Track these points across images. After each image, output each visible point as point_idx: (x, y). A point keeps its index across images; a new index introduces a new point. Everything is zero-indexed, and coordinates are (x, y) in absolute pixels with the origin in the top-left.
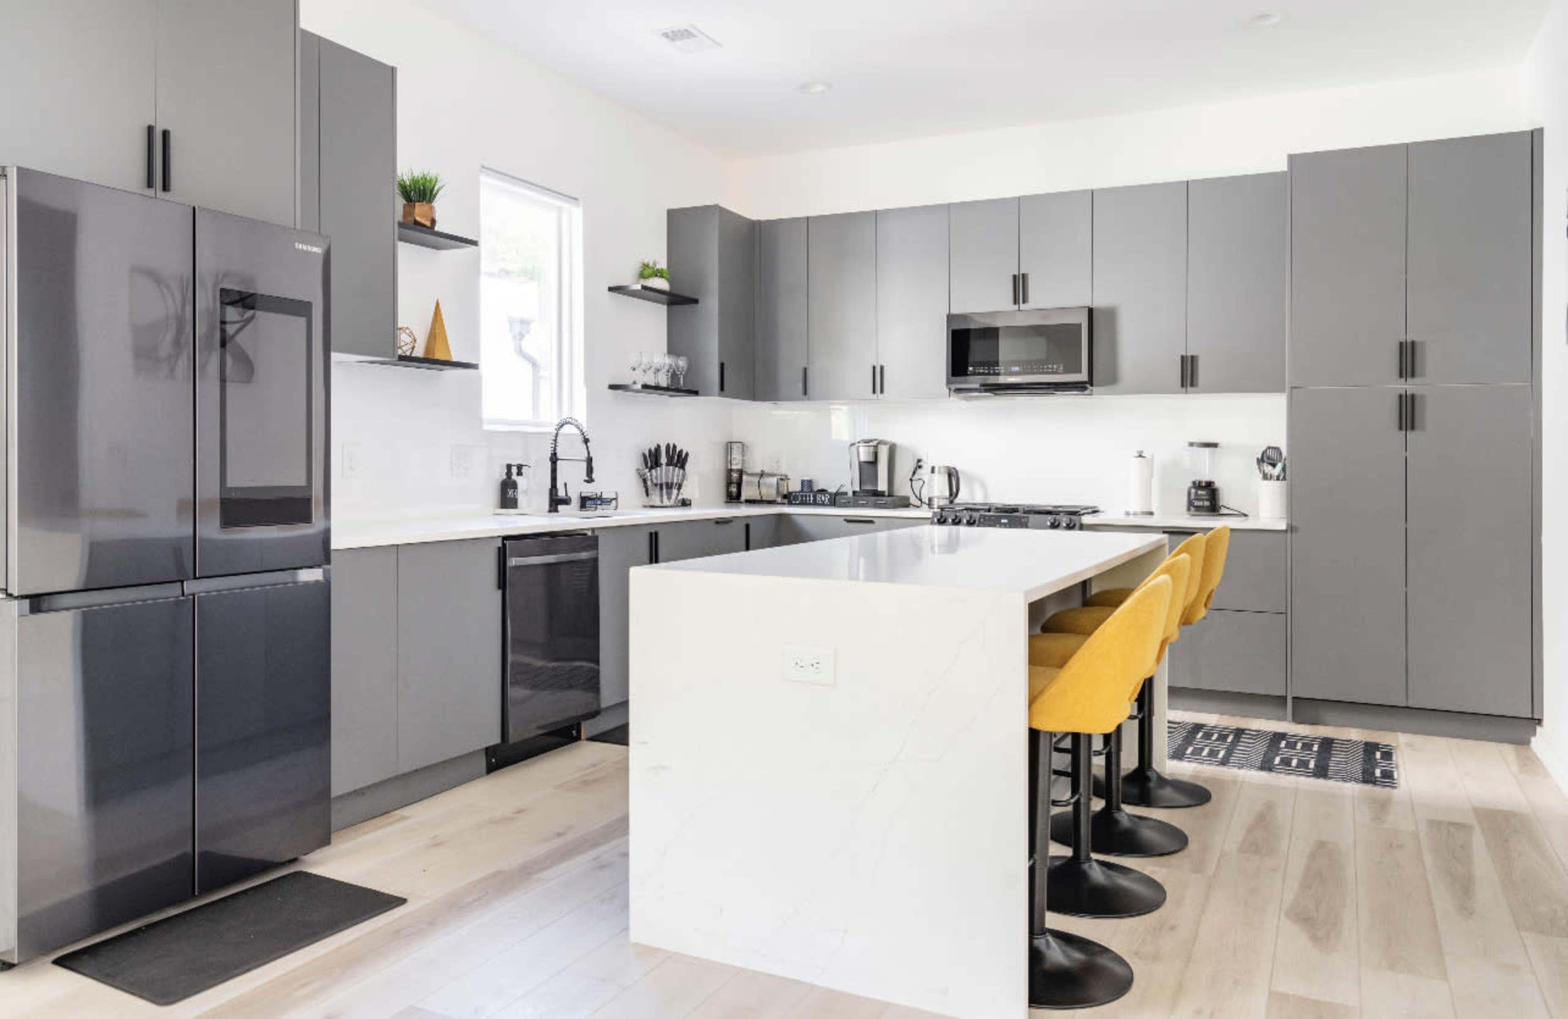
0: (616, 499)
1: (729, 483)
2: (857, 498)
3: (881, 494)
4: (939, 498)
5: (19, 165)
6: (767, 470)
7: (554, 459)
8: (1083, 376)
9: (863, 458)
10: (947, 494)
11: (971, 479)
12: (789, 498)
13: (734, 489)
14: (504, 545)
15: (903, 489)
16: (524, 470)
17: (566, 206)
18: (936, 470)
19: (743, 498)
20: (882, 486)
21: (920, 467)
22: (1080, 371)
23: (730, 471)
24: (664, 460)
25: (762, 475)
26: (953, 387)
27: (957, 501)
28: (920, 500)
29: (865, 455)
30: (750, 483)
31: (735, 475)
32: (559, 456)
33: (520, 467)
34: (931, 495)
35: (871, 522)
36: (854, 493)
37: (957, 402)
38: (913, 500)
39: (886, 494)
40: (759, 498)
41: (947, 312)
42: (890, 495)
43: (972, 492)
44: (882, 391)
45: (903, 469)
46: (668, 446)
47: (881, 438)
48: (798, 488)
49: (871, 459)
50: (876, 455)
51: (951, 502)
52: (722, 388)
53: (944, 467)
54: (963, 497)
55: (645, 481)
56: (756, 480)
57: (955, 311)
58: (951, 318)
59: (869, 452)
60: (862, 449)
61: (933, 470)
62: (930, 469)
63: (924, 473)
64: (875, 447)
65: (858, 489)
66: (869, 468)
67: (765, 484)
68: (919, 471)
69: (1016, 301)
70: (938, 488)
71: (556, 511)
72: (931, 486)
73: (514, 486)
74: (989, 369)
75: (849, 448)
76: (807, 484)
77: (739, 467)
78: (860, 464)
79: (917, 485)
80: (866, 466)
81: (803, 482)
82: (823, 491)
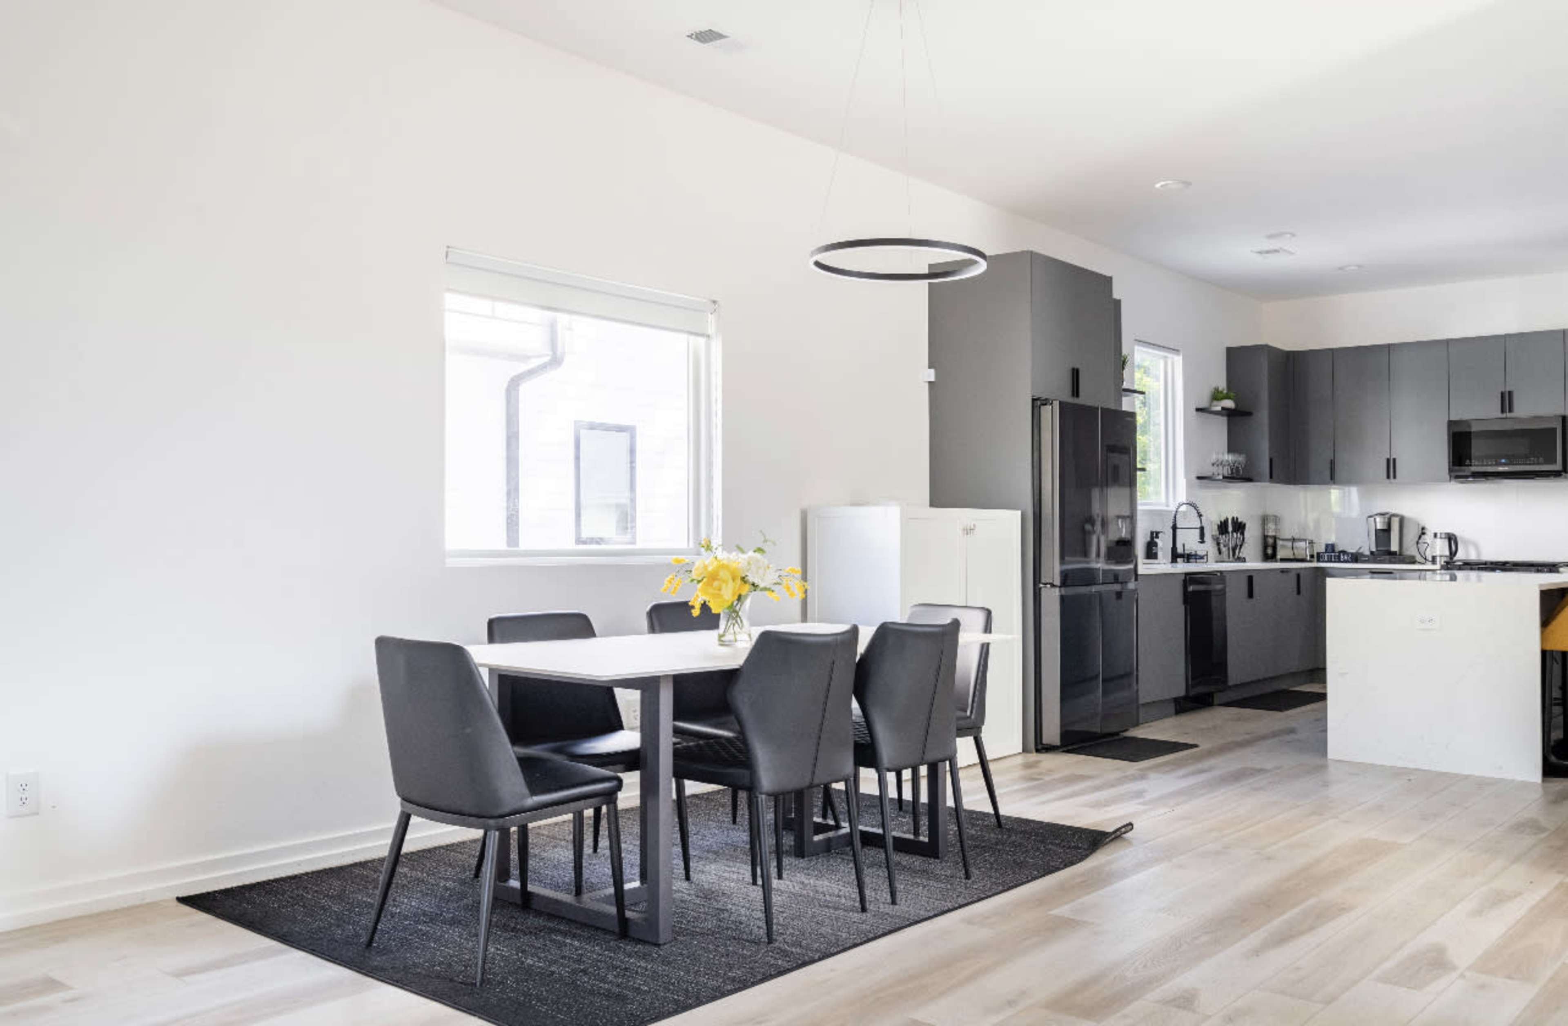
0: (1207, 555)
1: (1265, 547)
2: (1374, 557)
3: (1395, 553)
4: (1441, 556)
5: (1062, 400)
6: (1296, 537)
7: (1174, 528)
8: (1558, 466)
9: (1379, 527)
10: (1447, 553)
11: (1466, 543)
12: (1319, 557)
13: (1270, 551)
14: (1185, 577)
15: (1410, 549)
16: (1160, 535)
17: (1170, 355)
18: (1439, 535)
19: (1279, 557)
20: (1394, 547)
21: (1423, 534)
22: (1555, 462)
23: (1265, 537)
24: (1230, 529)
25: (1294, 540)
26: (1453, 474)
27: (1455, 558)
28: (1425, 559)
29: (1380, 524)
30: (1283, 546)
31: (1270, 541)
32: (1178, 526)
33: (1157, 533)
34: (1434, 554)
35: (1391, 573)
36: (1372, 553)
37: (1456, 487)
38: (1419, 558)
39: (1398, 553)
40: (1292, 557)
41: (1447, 419)
42: (1400, 555)
43: (1467, 552)
44: (1395, 477)
45: (1411, 535)
46: (1233, 518)
47: (1394, 512)
48: (1322, 549)
49: (1385, 527)
50: (1389, 524)
51: (1451, 558)
52: (1271, 477)
53: (1446, 534)
54: (1461, 556)
55: (1218, 544)
56: (1289, 544)
57: (1452, 418)
58: (1451, 423)
59: (1384, 522)
60: (1378, 519)
61: (1435, 535)
62: (1433, 535)
63: (1428, 538)
64: (1389, 519)
65: (1374, 550)
66: (1383, 535)
67: (1296, 548)
68: (1423, 537)
69: (1503, 411)
70: (1440, 548)
71: (1176, 562)
72: (1433, 548)
73: (1156, 545)
74: (1483, 462)
75: (1367, 520)
76: (1331, 548)
77: (1274, 534)
78: (1376, 530)
79: (1422, 547)
80: (1381, 534)
81: (1327, 546)
82: (1344, 552)
